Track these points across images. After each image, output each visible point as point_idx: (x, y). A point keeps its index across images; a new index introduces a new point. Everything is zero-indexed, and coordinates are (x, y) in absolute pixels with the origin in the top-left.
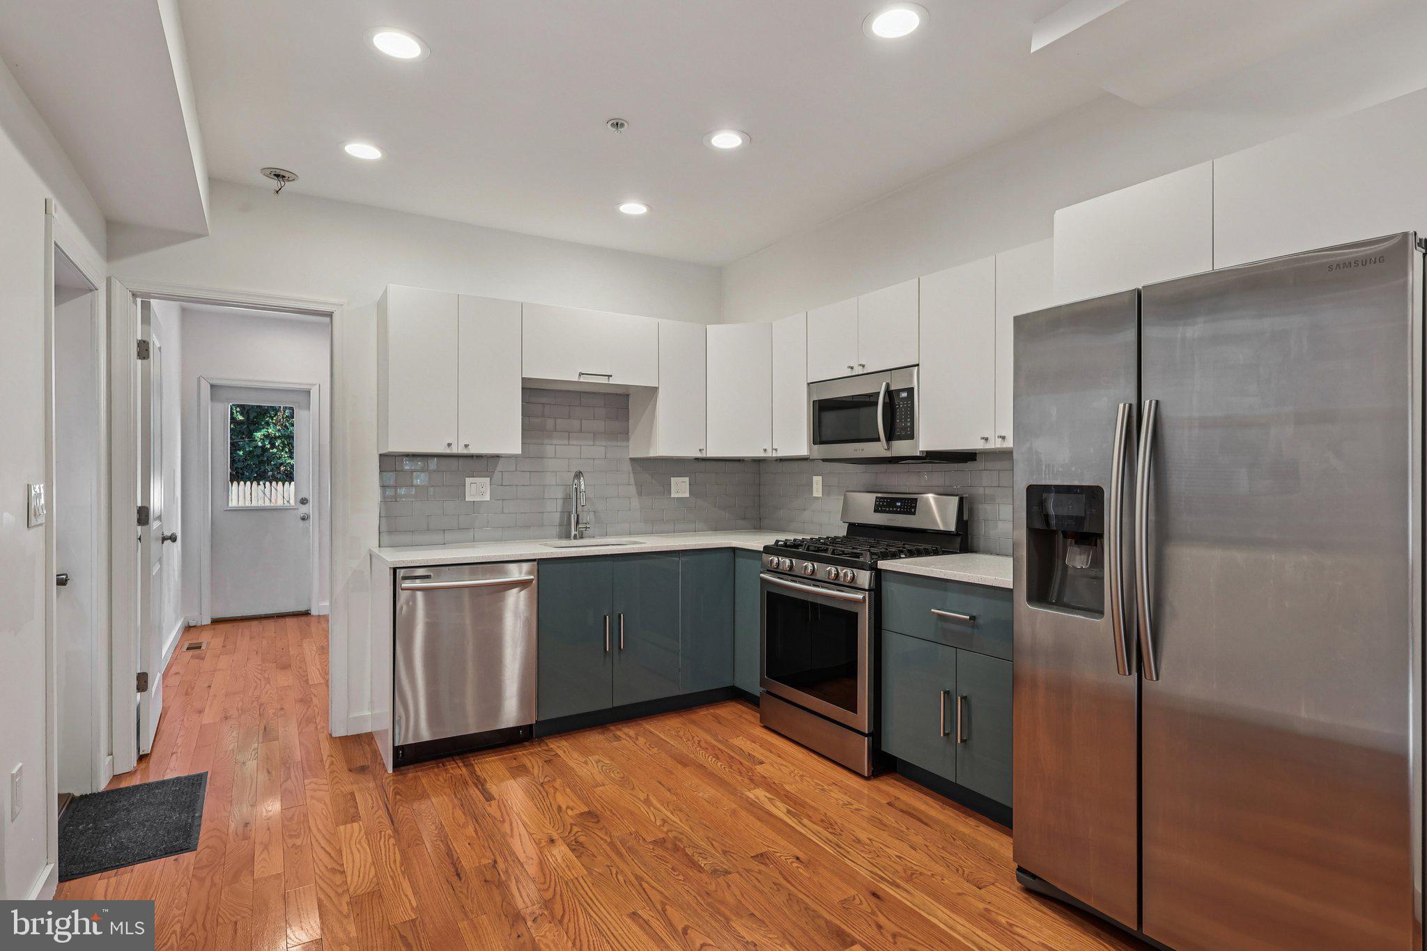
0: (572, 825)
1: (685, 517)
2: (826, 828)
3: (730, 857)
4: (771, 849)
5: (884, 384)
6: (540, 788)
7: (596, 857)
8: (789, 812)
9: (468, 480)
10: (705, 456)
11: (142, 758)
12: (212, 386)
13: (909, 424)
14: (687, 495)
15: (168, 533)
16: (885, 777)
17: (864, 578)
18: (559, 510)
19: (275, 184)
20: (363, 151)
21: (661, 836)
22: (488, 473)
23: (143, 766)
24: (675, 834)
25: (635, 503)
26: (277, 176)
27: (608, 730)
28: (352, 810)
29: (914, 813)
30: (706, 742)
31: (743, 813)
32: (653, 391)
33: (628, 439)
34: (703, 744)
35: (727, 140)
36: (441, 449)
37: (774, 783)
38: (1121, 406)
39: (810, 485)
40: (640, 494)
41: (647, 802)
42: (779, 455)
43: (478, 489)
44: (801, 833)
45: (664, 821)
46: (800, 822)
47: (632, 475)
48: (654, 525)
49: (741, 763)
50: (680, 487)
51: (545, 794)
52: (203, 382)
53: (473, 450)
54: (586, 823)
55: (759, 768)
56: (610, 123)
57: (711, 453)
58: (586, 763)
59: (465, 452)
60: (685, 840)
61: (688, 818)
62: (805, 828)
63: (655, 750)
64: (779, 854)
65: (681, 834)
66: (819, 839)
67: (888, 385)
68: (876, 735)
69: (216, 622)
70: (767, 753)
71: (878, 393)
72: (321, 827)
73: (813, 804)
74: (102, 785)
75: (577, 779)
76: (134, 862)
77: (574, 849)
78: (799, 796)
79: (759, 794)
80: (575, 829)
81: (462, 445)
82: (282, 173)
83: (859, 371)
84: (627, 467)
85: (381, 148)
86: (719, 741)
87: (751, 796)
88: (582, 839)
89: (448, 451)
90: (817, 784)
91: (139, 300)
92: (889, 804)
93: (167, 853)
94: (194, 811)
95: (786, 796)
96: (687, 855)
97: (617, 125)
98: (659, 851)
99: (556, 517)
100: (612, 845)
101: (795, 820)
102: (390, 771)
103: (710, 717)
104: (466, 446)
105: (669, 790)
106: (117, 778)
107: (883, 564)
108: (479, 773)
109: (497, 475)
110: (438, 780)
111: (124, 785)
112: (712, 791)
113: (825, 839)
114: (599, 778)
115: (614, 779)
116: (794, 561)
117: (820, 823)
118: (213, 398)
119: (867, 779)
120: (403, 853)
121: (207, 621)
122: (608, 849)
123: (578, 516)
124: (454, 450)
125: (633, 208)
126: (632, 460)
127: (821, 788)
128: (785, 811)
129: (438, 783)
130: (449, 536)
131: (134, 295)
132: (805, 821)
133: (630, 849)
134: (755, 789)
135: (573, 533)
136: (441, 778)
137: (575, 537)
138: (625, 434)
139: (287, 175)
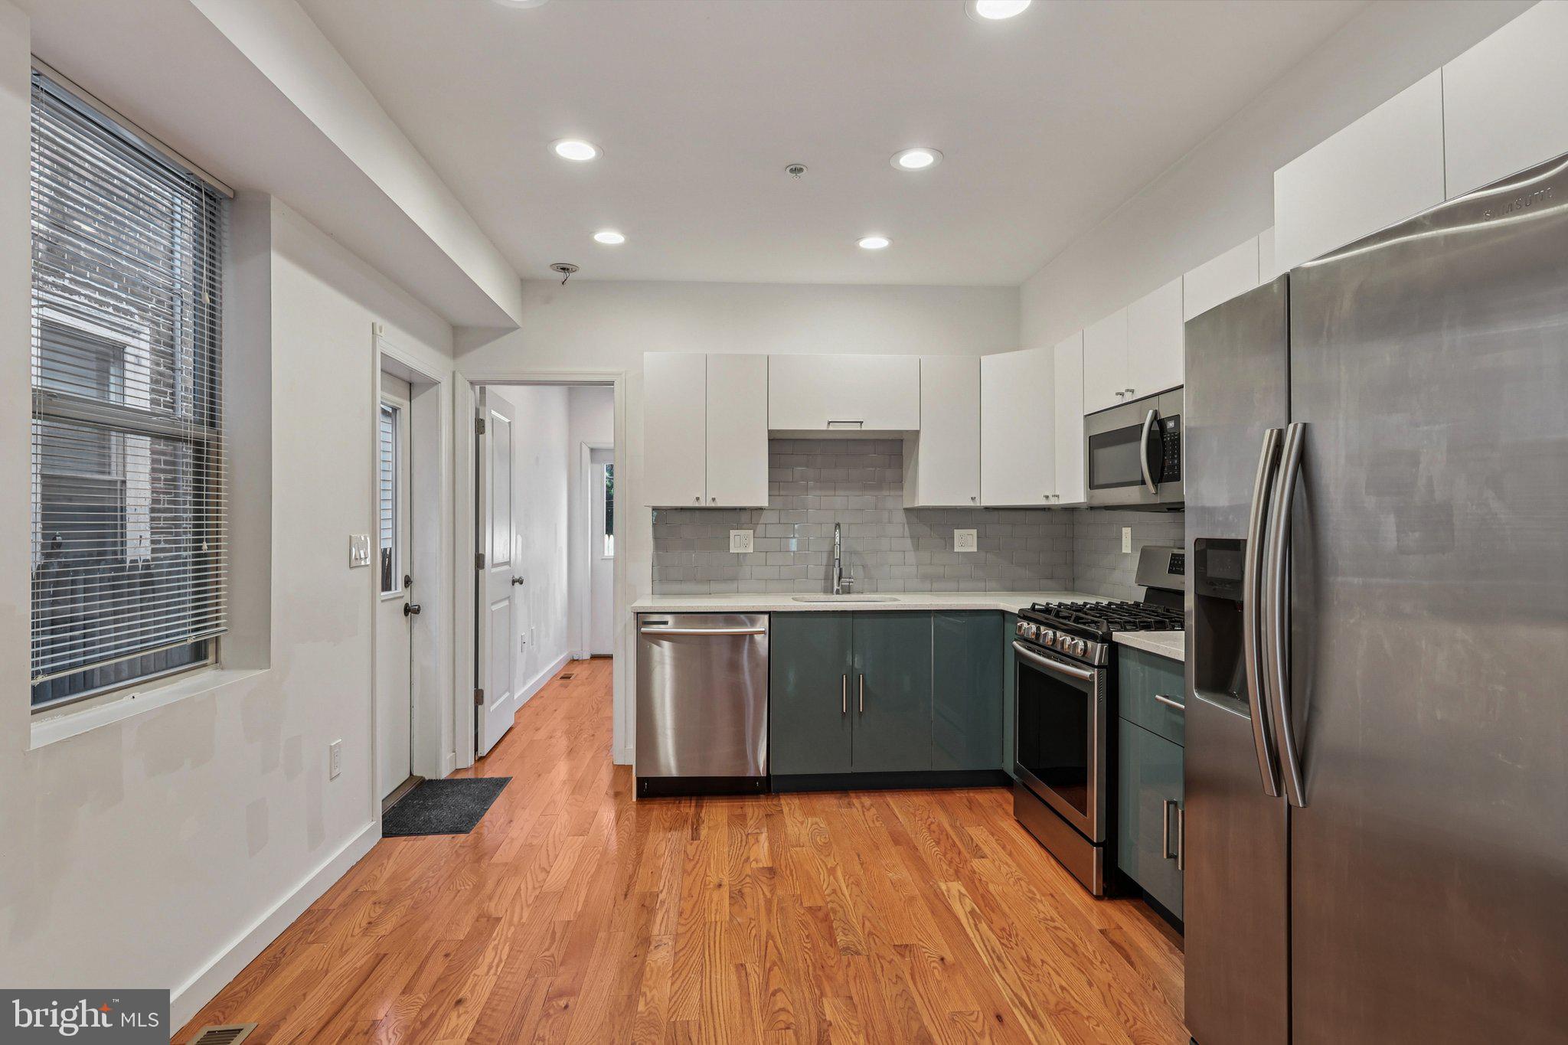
0: (747, 876)
1: (974, 573)
2: (999, 938)
3: (871, 939)
4: (921, 943)
5: (1151, 412)
6: (744, 837)
7: (746, 908)
8: (972, 912)
9: (733, 533)
10: (978, 505)
11: (480, 760)
12: (592, 450)
13: (1176, 461)
14: (975, 549)
15: (517, 577)
16: (1125, 902)
17: (1097, 651)
18: (824, 563)
19: (561, 275)
20: (609, 237)
21: (820, 903)
22: (752, 525)
23: (478, 764)
24: (835, 905)
25: (911, 557)
26: (563, 269)
27: (848, 796)
28: (587, 826)
29: (1127, 947)
30: (939, 825)
31: (921, 902)
32: (916, 434)
33: (902, 488)
34: (933, 827)
35: (916, 159)
36: (690, 503)
37: (980, 880)
38: (1268, 432)
39: (1120, 539)
40: (917, 547)
41: (832, 871)
42: (1061, 503)
43: (741, 541)
44: (967, 935)
45: (834, 891)
46: (976, 925)
47: (907, 529)
48: (932, 582)
49: (960, 853)
50: (966, 541)
51: (744, 844)
52: (584, 446)
53: (720, 504)
54: (760, 877)
55: (976, 863)
56: (789, 169)
57: (987, 501)
58: (802, 823)
59: (713, 505)
60: (840, 914)
61: (860, 894)
62: (976, 932)
63: (878, 824)
64: (924, 950)
65: (842, 907)
66: (982, 946)
67: (1156, 413)
68: (1110, 847)
69: (594, 657)
70: (999, 849)
71: (1142, 425)
72: (557, 833)
73: (1007, 910)
74: (444, 774)
75: (783, 836)
76: (426, 834)
77: (732, 897)
78: (998, 898)
79: (954, 888)
80: (748, 880)
81: (709, 499)
82: (568, 267)
83: (1129, 398)
84: (900, 517)
85: (624, 233)
86: (954, 827)
87: (943, 887)
88: (747, 890)
89: (697, 505)
90: (1030, 891)
91: (477, 388)
92: (1102, 931)
93: (451, 832)
94: (486, 804)
95: (983, 896)
96: (831, 927)
97: (796, 170)
98: (808, 918)
99: (821, 572)
100: (769, 902)
101: (971, 921)
102: (634, 799)
103: (965, 800)
104: (714, 499)
105: (862, 864)
106: (457, 771)
107: (1119, 637)
108: (702, 815)
109: (760, 529)
110: (666, 814)
111: (459, 777)
112: (905, 873)
113: (990, 949)
114: (804, 839)
115: (817, 842)
116: (1042, 628)
117: (998, 931)
118: (593, 460)
119: (1097, 898)
120: (599, 867)
121: (587, 656)
122: (762, 902)
123: (841, 570)
124: (702, 504)
125: (874, 242)
126: (906, 510)
127: (1030, 895)
128: (968, 909)
129: (665, 816)
130: (714, 586)
131: (472, 383)
132: (983, 926)
133: (782, 909)
134: (954, 881)
135: (836, 587)
136: (669, 813)
137: (838, 592)
138: (899, 483)
139: (570, 267)
